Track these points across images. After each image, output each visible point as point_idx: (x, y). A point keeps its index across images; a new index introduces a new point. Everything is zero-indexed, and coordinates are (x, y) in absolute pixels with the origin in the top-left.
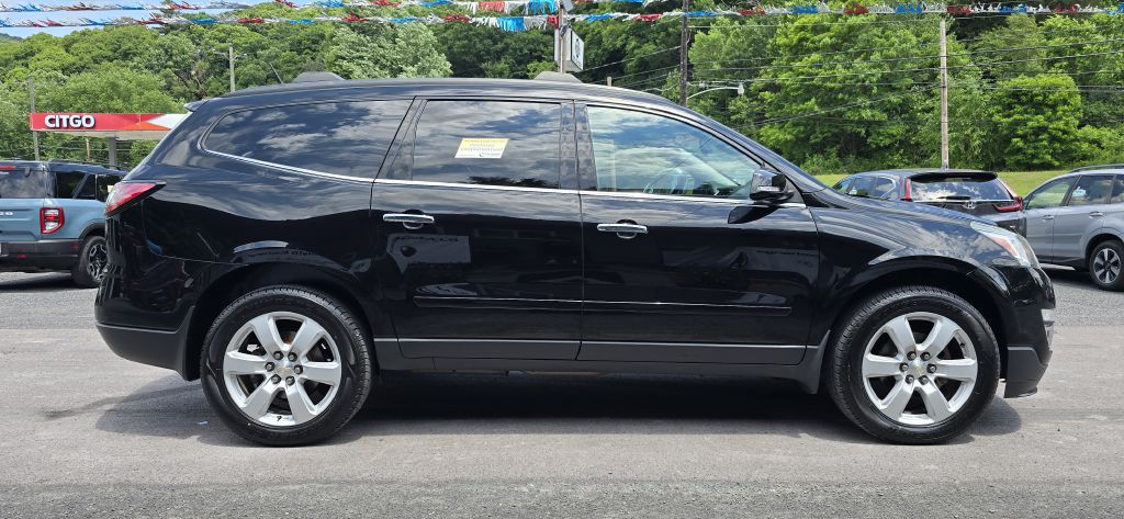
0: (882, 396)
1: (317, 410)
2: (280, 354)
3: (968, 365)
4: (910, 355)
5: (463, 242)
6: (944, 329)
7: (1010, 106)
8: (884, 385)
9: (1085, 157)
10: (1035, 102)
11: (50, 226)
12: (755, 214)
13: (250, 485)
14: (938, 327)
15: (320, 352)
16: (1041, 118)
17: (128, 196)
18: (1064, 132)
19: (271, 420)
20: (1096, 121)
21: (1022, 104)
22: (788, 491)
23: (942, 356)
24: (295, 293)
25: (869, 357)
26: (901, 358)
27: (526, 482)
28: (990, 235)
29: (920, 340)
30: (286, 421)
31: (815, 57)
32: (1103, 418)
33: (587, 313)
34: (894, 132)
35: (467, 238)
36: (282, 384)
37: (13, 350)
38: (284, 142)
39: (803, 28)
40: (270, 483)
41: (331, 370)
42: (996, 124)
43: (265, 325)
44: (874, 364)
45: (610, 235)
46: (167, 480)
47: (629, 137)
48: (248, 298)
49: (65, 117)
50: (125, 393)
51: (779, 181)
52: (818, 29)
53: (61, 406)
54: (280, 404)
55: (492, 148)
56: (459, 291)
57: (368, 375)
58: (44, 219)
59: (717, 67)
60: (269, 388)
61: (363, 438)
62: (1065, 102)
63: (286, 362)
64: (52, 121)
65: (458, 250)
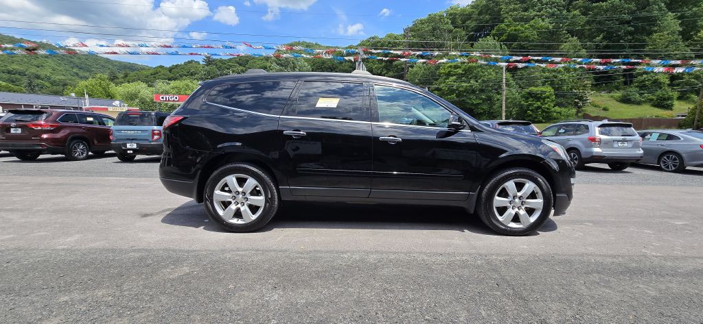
0: (501, 214)
1: (254, 217)
2: (238, 193)
3: (539, 202)
4: (514, 197)
5: (319, 145)
6: (529, 186)
7: (527, 98)
8: (502, 210)
9: (555, 119)
10: (537, 97)
11: (156, 137)
12: (448, 134)
13: (223, 251)
14: (527, 185)
15: (255, 192)
16: (539, 103)
17: (173, 122)
18: (548, 109)
19: (235, 221)
20: (560, 105)
21: (532, 97)
22: (464, 258)
23: (528, 198)
24: (245, 166)
25: (497, 198)
26: (510, 199)
27: (346, 252)
28: (550, 146)
29: (519, 191)
30: (240, 222)
31: (454, 77)
32: (591, 224)
33: (373, 177)
34: (484, 107)
35: (320, 143)
36: (239, 206)
37: (135, 187)
38: (243, 98)
39: (451, 67)
40: (232, 250)
41: (260, 200)
42: (522, 105)
43: (232, 180)
44: (498, 201)
45: (385, 142)
46: (187, 248)
47: (393, 98)
48: (224, 167)
49: (167, 97)
50: (177, 207)
51: (460, 119)
52: (456, 67)
53: (148, 212)
54: (238, 214)
55: (332, 103)
56: (317, 166)
57: (276, 203)
58: (154, 134)
59: (417, 81)
60: (233, 207)
61: (275, 229)
62: (548, 98)
63: (241, 196)
64: (162, 98)
65: (316, 148)
